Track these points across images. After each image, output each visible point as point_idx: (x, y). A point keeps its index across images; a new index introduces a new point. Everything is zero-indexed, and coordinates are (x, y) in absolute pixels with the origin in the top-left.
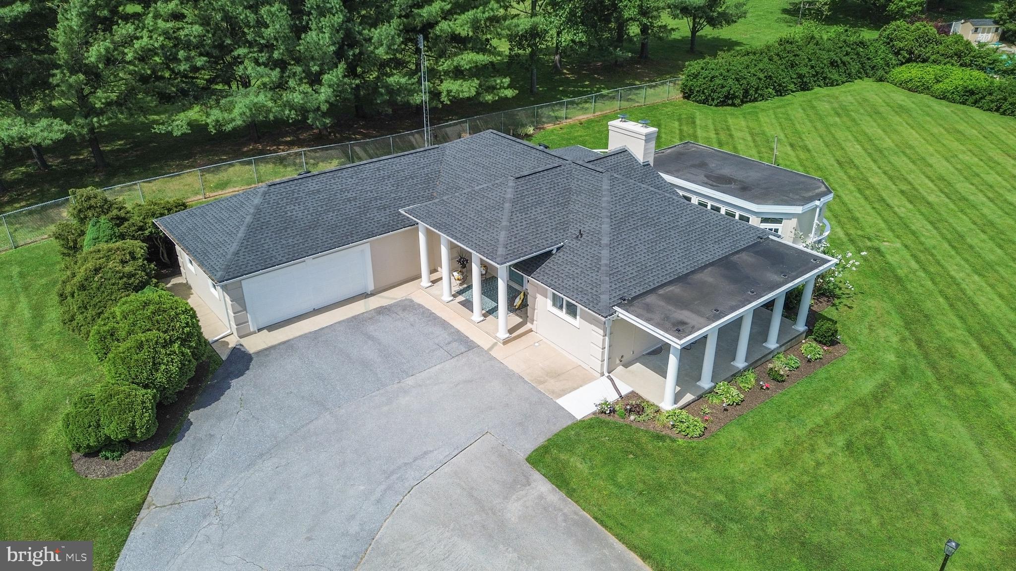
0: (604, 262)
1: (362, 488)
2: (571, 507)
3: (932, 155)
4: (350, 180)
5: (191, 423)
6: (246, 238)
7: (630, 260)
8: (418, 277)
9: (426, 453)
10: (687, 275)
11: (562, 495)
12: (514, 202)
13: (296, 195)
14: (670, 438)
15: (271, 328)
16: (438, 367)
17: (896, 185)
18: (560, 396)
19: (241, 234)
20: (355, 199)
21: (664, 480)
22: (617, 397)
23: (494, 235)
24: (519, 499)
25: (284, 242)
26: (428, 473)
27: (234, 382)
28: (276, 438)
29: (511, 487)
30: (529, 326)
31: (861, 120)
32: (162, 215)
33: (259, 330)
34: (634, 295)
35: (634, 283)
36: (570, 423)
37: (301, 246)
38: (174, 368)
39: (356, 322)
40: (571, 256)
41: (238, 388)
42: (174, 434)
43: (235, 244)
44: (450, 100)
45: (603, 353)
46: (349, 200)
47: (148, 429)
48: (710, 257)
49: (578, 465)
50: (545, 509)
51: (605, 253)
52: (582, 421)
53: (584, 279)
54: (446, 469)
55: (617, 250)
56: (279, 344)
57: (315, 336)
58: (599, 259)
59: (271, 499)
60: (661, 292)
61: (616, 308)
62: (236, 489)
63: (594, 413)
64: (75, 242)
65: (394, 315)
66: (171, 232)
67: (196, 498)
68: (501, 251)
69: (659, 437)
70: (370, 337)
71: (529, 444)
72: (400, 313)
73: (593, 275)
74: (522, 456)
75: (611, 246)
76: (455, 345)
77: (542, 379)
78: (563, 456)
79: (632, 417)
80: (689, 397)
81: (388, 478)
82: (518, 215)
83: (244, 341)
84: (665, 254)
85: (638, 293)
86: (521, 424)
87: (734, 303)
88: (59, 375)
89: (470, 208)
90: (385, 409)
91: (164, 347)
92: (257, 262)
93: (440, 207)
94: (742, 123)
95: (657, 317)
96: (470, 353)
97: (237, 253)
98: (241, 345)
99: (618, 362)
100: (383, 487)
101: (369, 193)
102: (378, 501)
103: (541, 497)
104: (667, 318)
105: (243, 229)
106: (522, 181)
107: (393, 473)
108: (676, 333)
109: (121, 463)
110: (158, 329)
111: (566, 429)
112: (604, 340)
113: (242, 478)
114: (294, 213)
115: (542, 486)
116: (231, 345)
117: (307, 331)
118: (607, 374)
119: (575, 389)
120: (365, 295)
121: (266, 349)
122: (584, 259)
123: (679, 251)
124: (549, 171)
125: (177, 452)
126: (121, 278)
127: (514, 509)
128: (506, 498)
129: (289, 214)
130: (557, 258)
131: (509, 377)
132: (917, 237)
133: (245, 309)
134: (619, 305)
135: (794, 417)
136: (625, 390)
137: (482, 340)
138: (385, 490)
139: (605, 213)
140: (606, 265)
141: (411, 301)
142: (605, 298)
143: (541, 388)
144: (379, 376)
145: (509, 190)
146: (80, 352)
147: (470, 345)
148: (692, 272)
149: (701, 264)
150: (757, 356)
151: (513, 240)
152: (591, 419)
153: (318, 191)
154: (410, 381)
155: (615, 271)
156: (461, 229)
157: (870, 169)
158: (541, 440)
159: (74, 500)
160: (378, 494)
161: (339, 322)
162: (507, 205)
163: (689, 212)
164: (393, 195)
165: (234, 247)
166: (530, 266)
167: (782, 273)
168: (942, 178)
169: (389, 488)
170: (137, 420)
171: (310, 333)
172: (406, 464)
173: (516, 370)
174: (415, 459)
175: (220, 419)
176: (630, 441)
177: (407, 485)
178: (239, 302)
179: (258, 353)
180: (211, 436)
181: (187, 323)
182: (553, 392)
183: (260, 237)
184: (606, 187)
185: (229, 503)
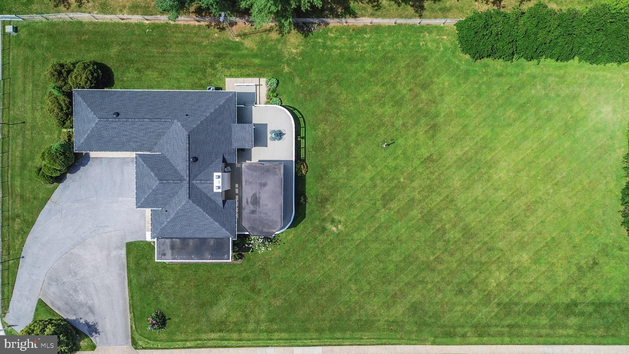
0: (163, 225)
1: (90, 226)
2: (125, 260)
4: (129, 127)
6: (86, 139)
7: (172, 228)
9: (108, 226)
10: (187, 238)
11: (126, 256)
12: (153, 191)
16: (130, 199)
19: (85, 137)
23: (142, 197)
24: (117, 252)
25: (98, 144)
26: (105, 232)
27: (82, 168)
28: (82, 197)
29: (118, 248)
34: (165, 237)
35: (168, 234)
36: (143, 240)
39: (123, 161)
40: (160, 214)
41: (82, 171)
42: (62, 180)
46: (125, 135)
49: (134, 252)
50: (120, 257)
51: (165, 223)
54: (109, 234)
55: (170, 224)
56: (99, 158)
57: (110, 160)
58: (163, 223)
59: (72, 216)
60: (174, 240)
62: (67, 208)
67: (59, 204)
70: (122, 172)
71: (131, 239)
73: (159, 226)
74: (127, 241)
75: (168, 222)
78: (133, 248)
81: (96, 227)
82: (152, 195)
84: (186, 230)
85: (167, 237)
86: (133, 232)
87: (184, 257)
90: (109, 205)
92: (88, 149)
95: (161, 248)
97: (82, 144)
100: (94, 229)
102: (91, 232)
104: (164, 250)
105: (87, 135)
106: (162, 184)
107: (98, 227)
111: (141, 241)
113: (70, 205)
115: (124, 252)
121: (95, 158)
123: (192, 231)
124: (175, 184)
125: (61, 185)
127: (114, 253)
128: (115, 250)
129: (103, 134)
134: (157, 238)
139: (176, 212)
140: (163, 227)
142: (155, 234)
144: (115, 192)
148: (190, 238)
149: (196, 237)
151: (145, 203)
152: (149, 242)
154: (120, 199)
155: (164, 229)
158: (133, 240)
160: (92, 230)
161: (119, 158)
162: (151, 191)
165: (82, 141)
167: (212, 255)
169: (95, 230)
171: (109, 158)
172: (102, 226)
174: (105, 226)
175: (73, 181)
176: (151, 254)
177: (99, 232)
179: (92, 158)
180: (69, 186)
183: (91, 140)
184: (183, 204)
185: (65, 211)
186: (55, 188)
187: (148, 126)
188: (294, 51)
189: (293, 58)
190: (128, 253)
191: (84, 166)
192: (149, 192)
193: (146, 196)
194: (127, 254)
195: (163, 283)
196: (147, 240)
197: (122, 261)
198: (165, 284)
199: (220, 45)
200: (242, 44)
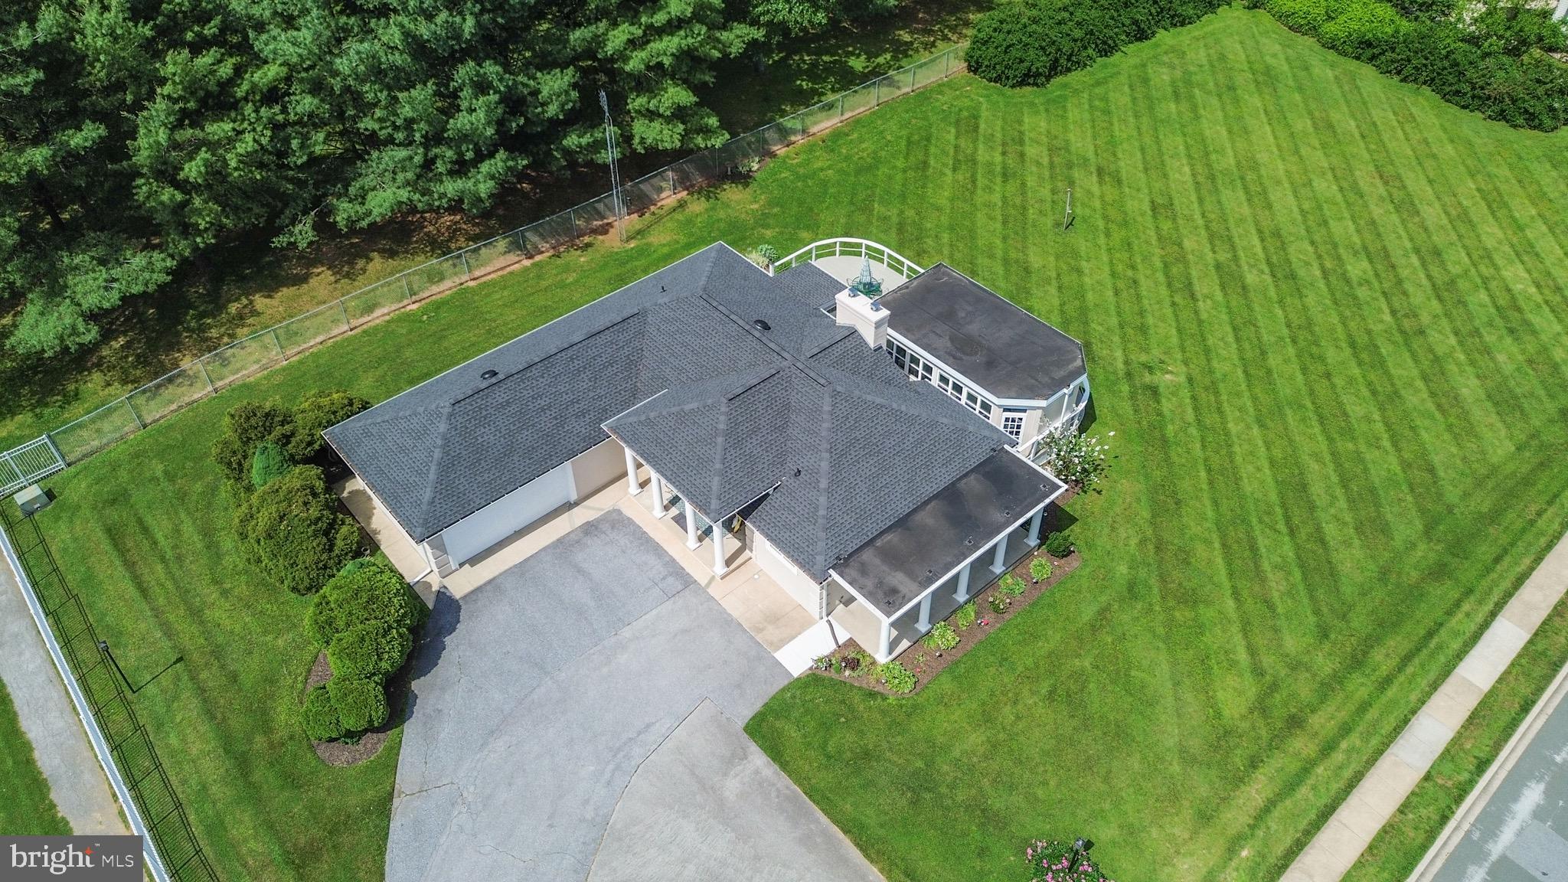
0: (822, 512)
1: (592, 768)
2: (784, 781)
3: (1278, 183)
5: (416, 697)
6: (439, 482)
7: (849, 507)
8: (625, 474)
9: (648, 726)
10: (909, 515)
11: (777, 767)
12: (727, 434)
13: (484, 413)
14: (882, 694)
15: (474, 560)
16: (654, 612)
17: (1214, 252)
18: (778, 648)
19: (432, 476)
20: (549, 408)
21: (871, 747)
22: (834, 646)
23: (707, 481)
24: (736, 775)
25: (480, 479)
26: (652, 749)
27: (448, 640)
28: (502, 711)
29: (729, 762)
30: (747, 553)
31: (1204, 108)
32: (330, 423)
33: (461, 565)
34: (851, 551)
35: (851, 535)
36: (786, 682)
37: (498, 482)
38: (396, 655)
39: (562, 546)
40: (788, 500)
41: (456, 647)
42: (402, 710)
43: (429, 489)
44: (645, 148)
45: (821, 603)
46: (543, 410)
47: (383, 719)
48: (935, 487)
49: (791, 732)
50: (760, 784)
51: (823, 500)
52: (798, 679)
53: (801, 533)
54: (669, 744)
55: (836, 495)
56: (485, 584)
57: (521, 569)
58: (816, 508)
59: (510, 785)
60: (879, 543)
61: (831, 571)
62: (475, 774)
63: (811, 669)
64: (240, 464)
65: (603, 536)
66: (348, 457)
67: (440, 784)
68: (715, 504)
69: (872, 695)
70: (580, 571)
71: (746, 711)
72: (608, 533)
73: (810, 528)
74: (740, 724)
75: (829, 490)
76: (670, 580)
77: (761, 626)
78: (778, 724)
79: (847, 673)
80: (905, 644)
81: (615, 756)
82: (733, 452)
83: (447, 582)
84: (887, 491)
85: (855, 547)
86: (739, 686)
87: (949, 559)
88: (265, 633)
89: (680, 437)
90: (605, 670)
91: (384, 636)
92: (455, 509)
93: (646, 429)
94: (1042, 124)
95: (870, 583)
96: (687, 592)
97: (432, 502)
98: (445, 587)
99: (837, 602)
100: (611, 767)
101: (565, 396)
102: (609, 783)
103: (757, 772)
104: (880, 584)
105: (433, 468)
106: (737, 402)
107: (619, 749)
108: (885, 607)
109: (361, 747)
110: (376, 618)
111: (783, 691)
112: (821, 594)
113: (478, 760)
114: (486, 438)
115: (758, 759)
116: (435, 588)
117: (511, 564)
118: (825, 619)
119: (794, 638)
120: (569, 506)
121: (472, 592)
122: (802, 506)
123: (902, 485)
124: (766, 383)
125: (411, 730)
126: (309, 526)
127: (732, 787)
128: (725, 774)
129: (481, 440)
130: (776, 499)
131: (728, 624)
132: (1208, 360)
133: (446, 553)
134: (833, 567)
135: (1006, 659)
136: (843, 637)
137: (699, 573)
138: (614, 771)
139: (825, 446)
140: (824, 517)
141: (619, 512)
142: (820, 559)
143: (759, 637)
144: (595, 627)
145: (722, 418)
146: (276, 601)
147: (687, 581)
148: (915, 511)
149: (925, 497)
150: (980, 585)
151: (728, 487)
152: (808, 676)
153: (508, 403)
154: (626, 633)
155: (832, 523)
156: (671, 466)
157: (1189, 219)
158: (758, 706)
159: (328, 790)
160: (607, 775)
161: (544, 549)
162: (720, 440)
163: (918, 428)
164: (591, 394)
165: (428, 494)
166: (746, 513)
167: (1007, 508)
168: (1277, 234)
169: (617, 767)
170: (373, 713)
171: (515, 566)
172: (631, 739)
173: (735, 614)
174: (639, 733)
175: (443, 689)
176: (843, 702)
177: (633, 763)
178: (440, 548)
179: (464, 597)
180: (440, 711)
181: (401, 605)
182: (771, 644)
183: (453, 476)
184: (827, 408)
185: (472, 789)
186: (395, 749)
187: (590, 352)
188: (755, 206)
189: (762, 214)
190: (775, 752)
191: (452, 629)
192: (719, 448)
193: (718, 466)
194: (774, 760)
195: (956, 753)
196: (796, 675)
197: (778, 790)
198: (964, 752)
199: (606, 264)
200: (649, 245)
